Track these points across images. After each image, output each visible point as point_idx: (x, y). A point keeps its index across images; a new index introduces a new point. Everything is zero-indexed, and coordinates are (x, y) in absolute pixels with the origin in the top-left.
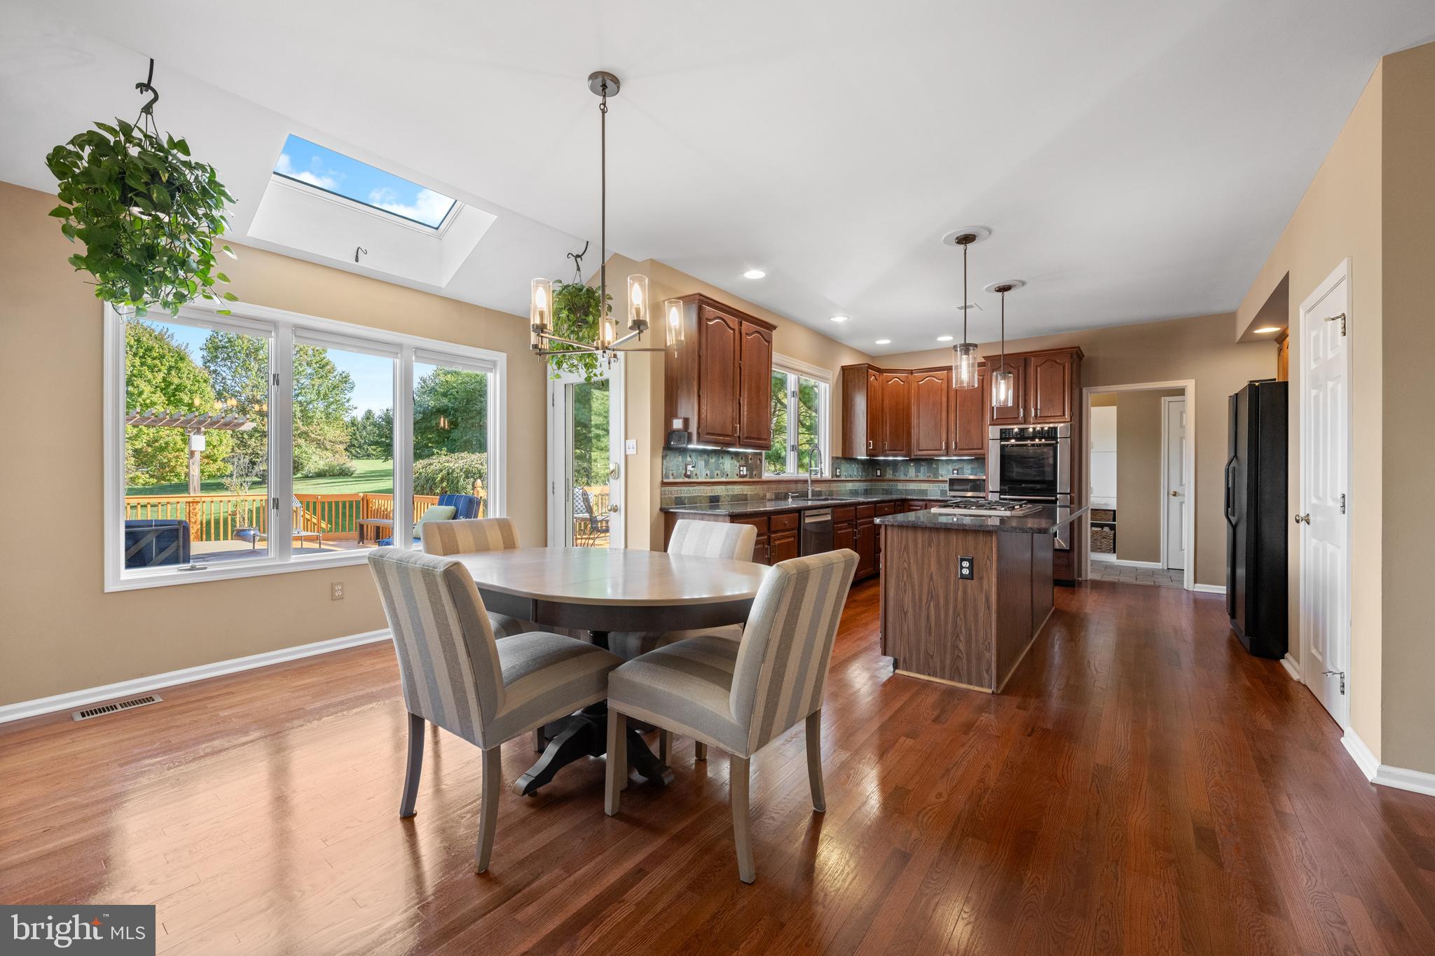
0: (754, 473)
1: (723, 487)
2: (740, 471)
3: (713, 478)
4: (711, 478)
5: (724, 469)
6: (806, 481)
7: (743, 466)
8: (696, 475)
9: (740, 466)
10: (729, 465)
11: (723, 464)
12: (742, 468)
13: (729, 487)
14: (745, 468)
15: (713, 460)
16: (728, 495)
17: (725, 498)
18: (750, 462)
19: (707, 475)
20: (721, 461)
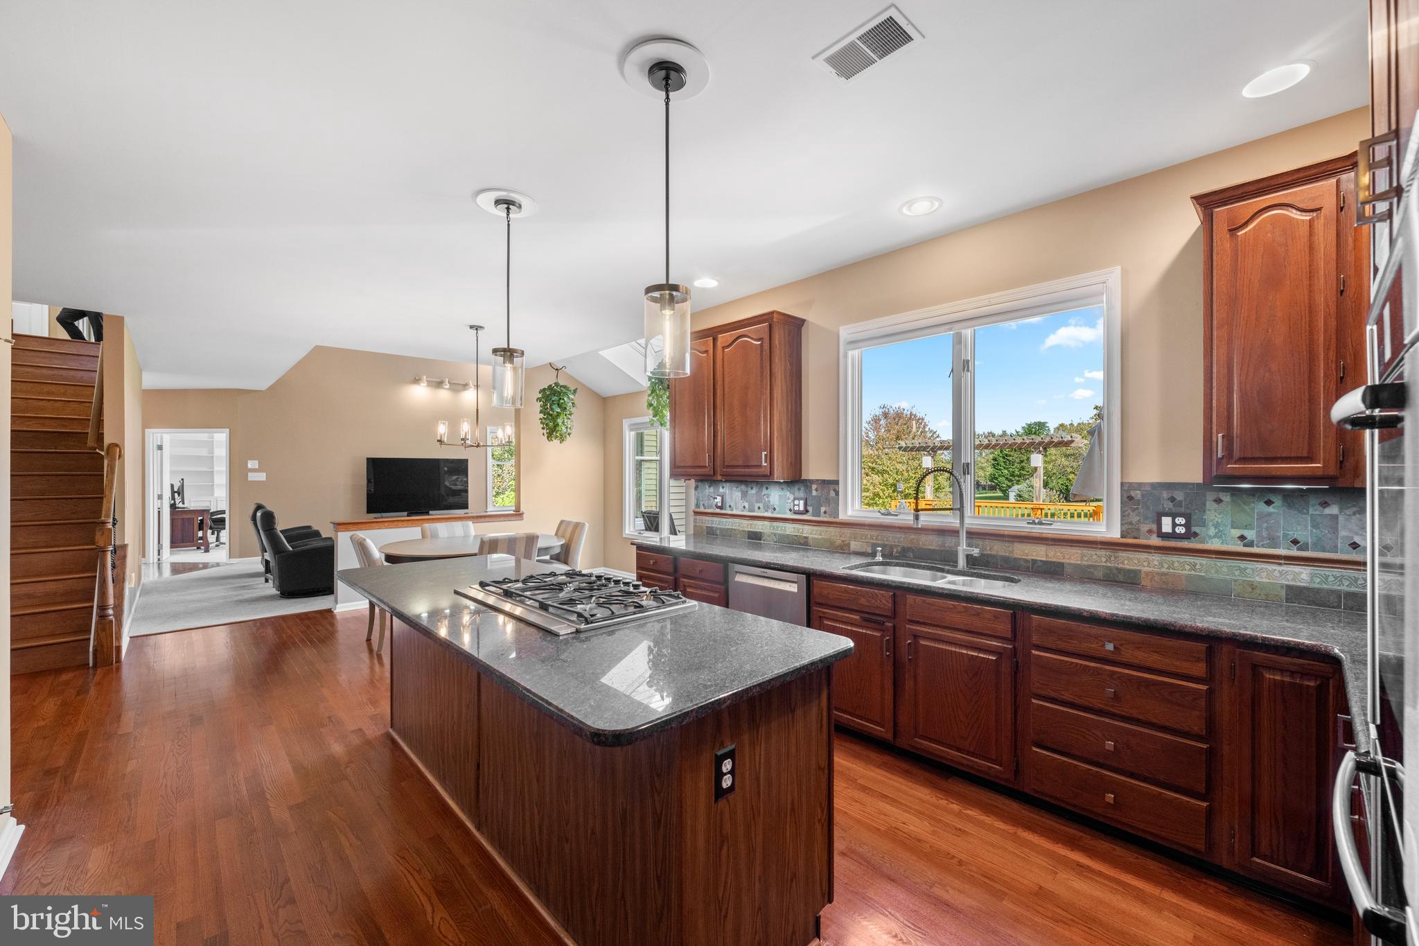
0: (823, 509)
1: (767, 523)
2: (794, 505)
3: (754, 511)
4: (750, 511)
5: (769, 501)
6: (955, 533)
7: (799, 499)
8: (730, 506)
9: (795, 499)
10: (777, 497)
11: (768, 496)
12: (796, 502)
13: (775, 524)
14: (802, 502)
15: (754, 491)
16: (775, 535)
17: (769, 536)
18: (814, 493)
19: (744, 507)
20: (765, 492)
